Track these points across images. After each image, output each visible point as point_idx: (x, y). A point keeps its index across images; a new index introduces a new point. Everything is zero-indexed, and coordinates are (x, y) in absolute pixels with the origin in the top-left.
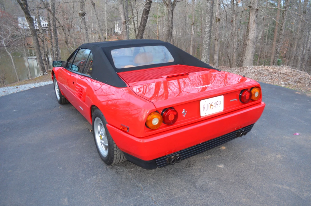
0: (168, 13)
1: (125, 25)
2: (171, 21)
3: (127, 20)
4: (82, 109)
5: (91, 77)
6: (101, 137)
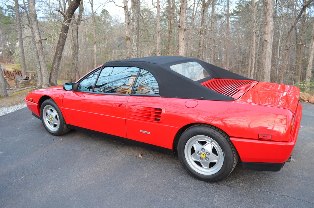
0: (73, 32)
1: (41, 44)
2: (76, 40)
3: (42, 39)
4: (149, 133)
5: (161, 96)
6: (204, 155)
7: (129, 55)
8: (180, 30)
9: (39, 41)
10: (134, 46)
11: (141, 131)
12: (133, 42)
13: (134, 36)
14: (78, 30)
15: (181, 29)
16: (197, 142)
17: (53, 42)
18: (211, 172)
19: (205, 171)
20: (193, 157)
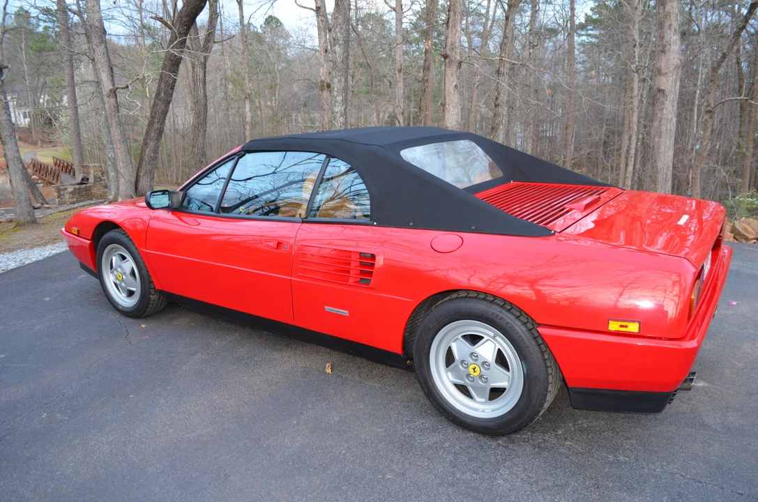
0: (193, 70)
1: (114, 99)
2: (202, 91)
3: (117, 86)
4: (345, 313)
5: (375, 223)
6: (477, 369)
7: (327, 126)
8: (447, 65)
9: (111, 91)
10: (337, 104)
11: (328, 308)
12: (335, 93)
13: (336, 80)
14: (205, 65)
15: (451, 62)
16: (459, 337)
17: (148, 95)
18: (493, 411)
19: (479, 409)
20: (449, 374)
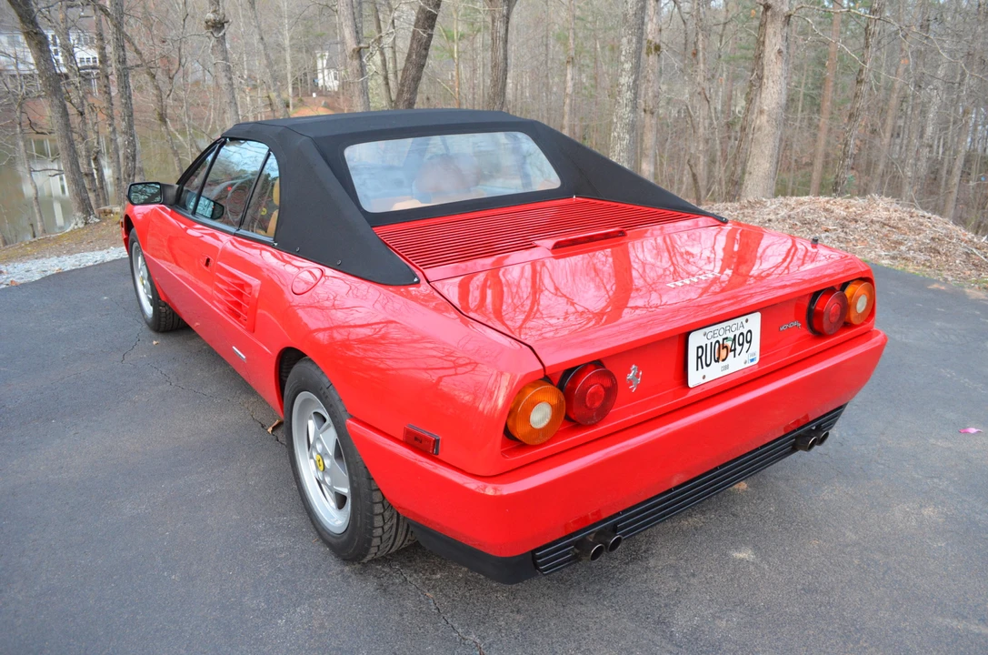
0: (493, 25)
1: (358, 61)
2: (502, 51)
3: (362, 45)
4: (243, 358)
5: (276, 244)
6: (321, 462)
7: (650, 103)
8: (769, 20)
9: (354, 50)
10: (624, 73)
12: (623, 58)
13: (624, 40)
14: (508, 18)
15: (774, 15)
16: (312, 413)
19: (333, 517)
